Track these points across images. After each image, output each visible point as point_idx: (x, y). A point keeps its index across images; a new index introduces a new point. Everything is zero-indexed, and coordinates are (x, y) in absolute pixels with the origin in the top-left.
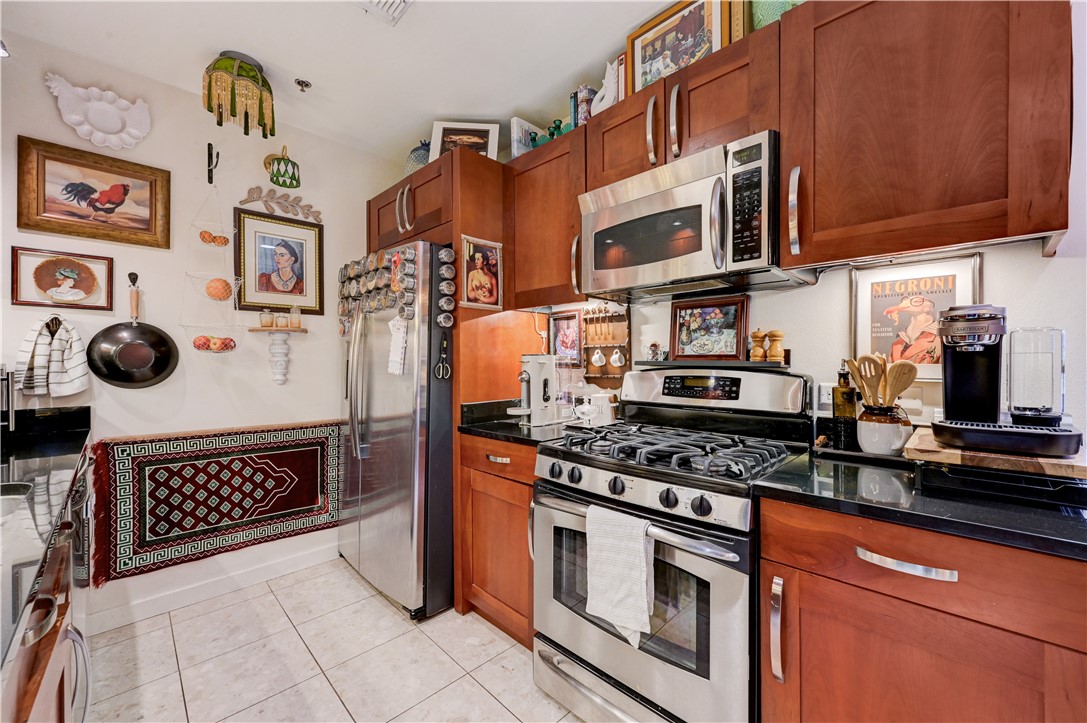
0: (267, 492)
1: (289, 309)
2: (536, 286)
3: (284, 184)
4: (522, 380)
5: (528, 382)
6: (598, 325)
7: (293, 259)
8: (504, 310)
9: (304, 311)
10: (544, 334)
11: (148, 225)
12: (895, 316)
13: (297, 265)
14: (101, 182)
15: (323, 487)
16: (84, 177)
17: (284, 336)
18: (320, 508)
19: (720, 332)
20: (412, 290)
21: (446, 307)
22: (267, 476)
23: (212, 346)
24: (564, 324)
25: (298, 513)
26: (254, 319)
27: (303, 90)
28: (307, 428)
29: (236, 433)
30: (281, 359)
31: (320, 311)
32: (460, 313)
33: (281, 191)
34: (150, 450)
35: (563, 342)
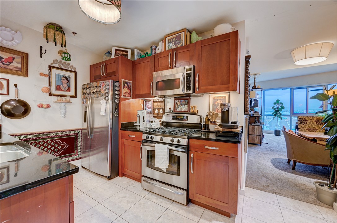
0: (59, 150)
1: (66, 96)
2: (141, 93)
4: (138, 117)
5: (139, 117)
6: (157, 103)
7: (67, 81)
8: (132, 98)
9: (71, 97)
10: (142, 105)
11: (21, 69)
12: (216, 104)
13: (68, 83)
15: (76, 148)
17: (64, 104)
18: (75, 154)
19: (184, 106)
20: (108, 93)
21: (117, 98)
22: (59, 145)
23: (44, 107)
24: (148, 102)
25: (68, 156)
26: (55, 99)
27: (74, 35)
28: (71, 131)
29: (49, 132)
30: (64, 111)
31: (76, 97)
32: (121, 99)
33: (63, 61)
35: (148, 107)
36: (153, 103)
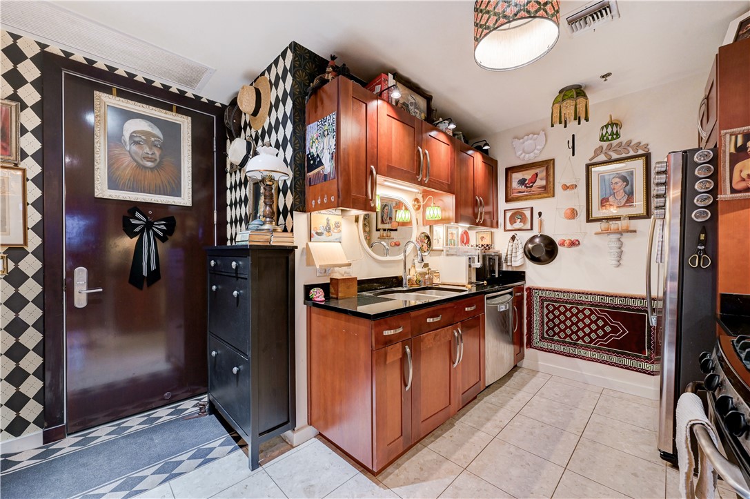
0: (606, 334)
1: (620, 218)
7: (625, 183)
11: (545, 188)
14: (527, 175)
16: (523, 175)
17: (619, 236)
18: (647, 358)
22: (606, 324)
23: (567, 244)
25: (629, 355)
26: (597, 227)
28: (636, 299)
30: (615, 251)
31: (647, 216)
32: (722, 207)
33: (615, 143)
34: (546, 294)
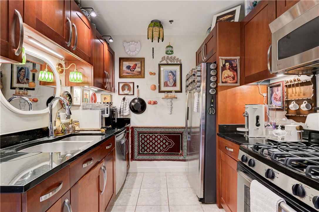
0: (166, 146)
1: (172, 91)
3: (170, 54)
4: (244, 116)
5: (248, 117)
6: (294, 88)
7: (173, 76)
8: (241, 85)
9: (176, 92)
10: (265, 95)
11: (140, 72)
13: (174, 78)
14: (132, 64)
15: (182, 148)
16: (129, 64)
17: (171, 100)
18: (181, 154)
20: (199, 81)
21: (212, 87)
22: (166, 141)
23: (152, 103)
24: (275, 89)
25: (174, 154)
26: (163, 95)
27: (171, 23)
28: (177, 128)
29: (159, 128)
30: (170, 107)
31: (181, 91)
32: (219, 89)
33: (170, 56)
34: (141, 130)
35: (275, 98)
36: (285, 89)
